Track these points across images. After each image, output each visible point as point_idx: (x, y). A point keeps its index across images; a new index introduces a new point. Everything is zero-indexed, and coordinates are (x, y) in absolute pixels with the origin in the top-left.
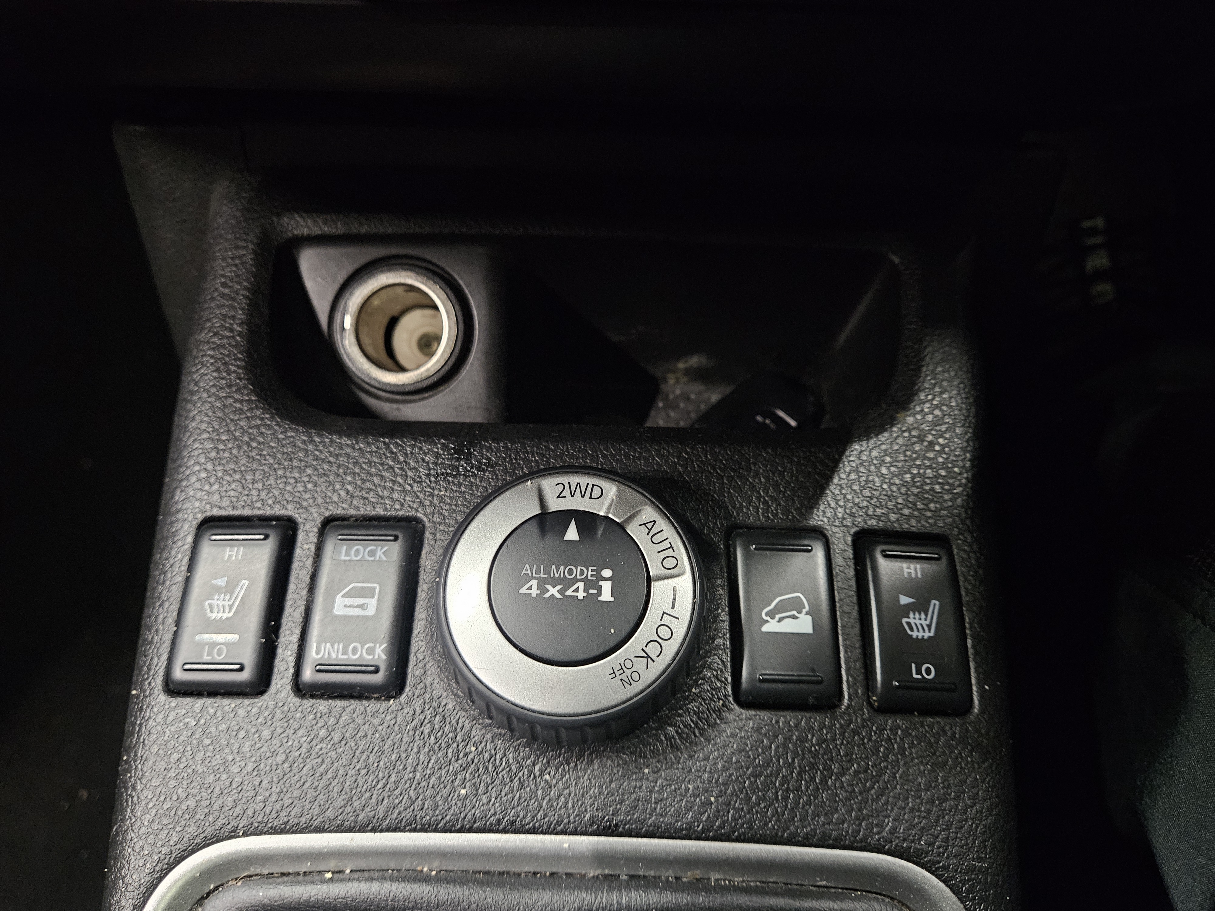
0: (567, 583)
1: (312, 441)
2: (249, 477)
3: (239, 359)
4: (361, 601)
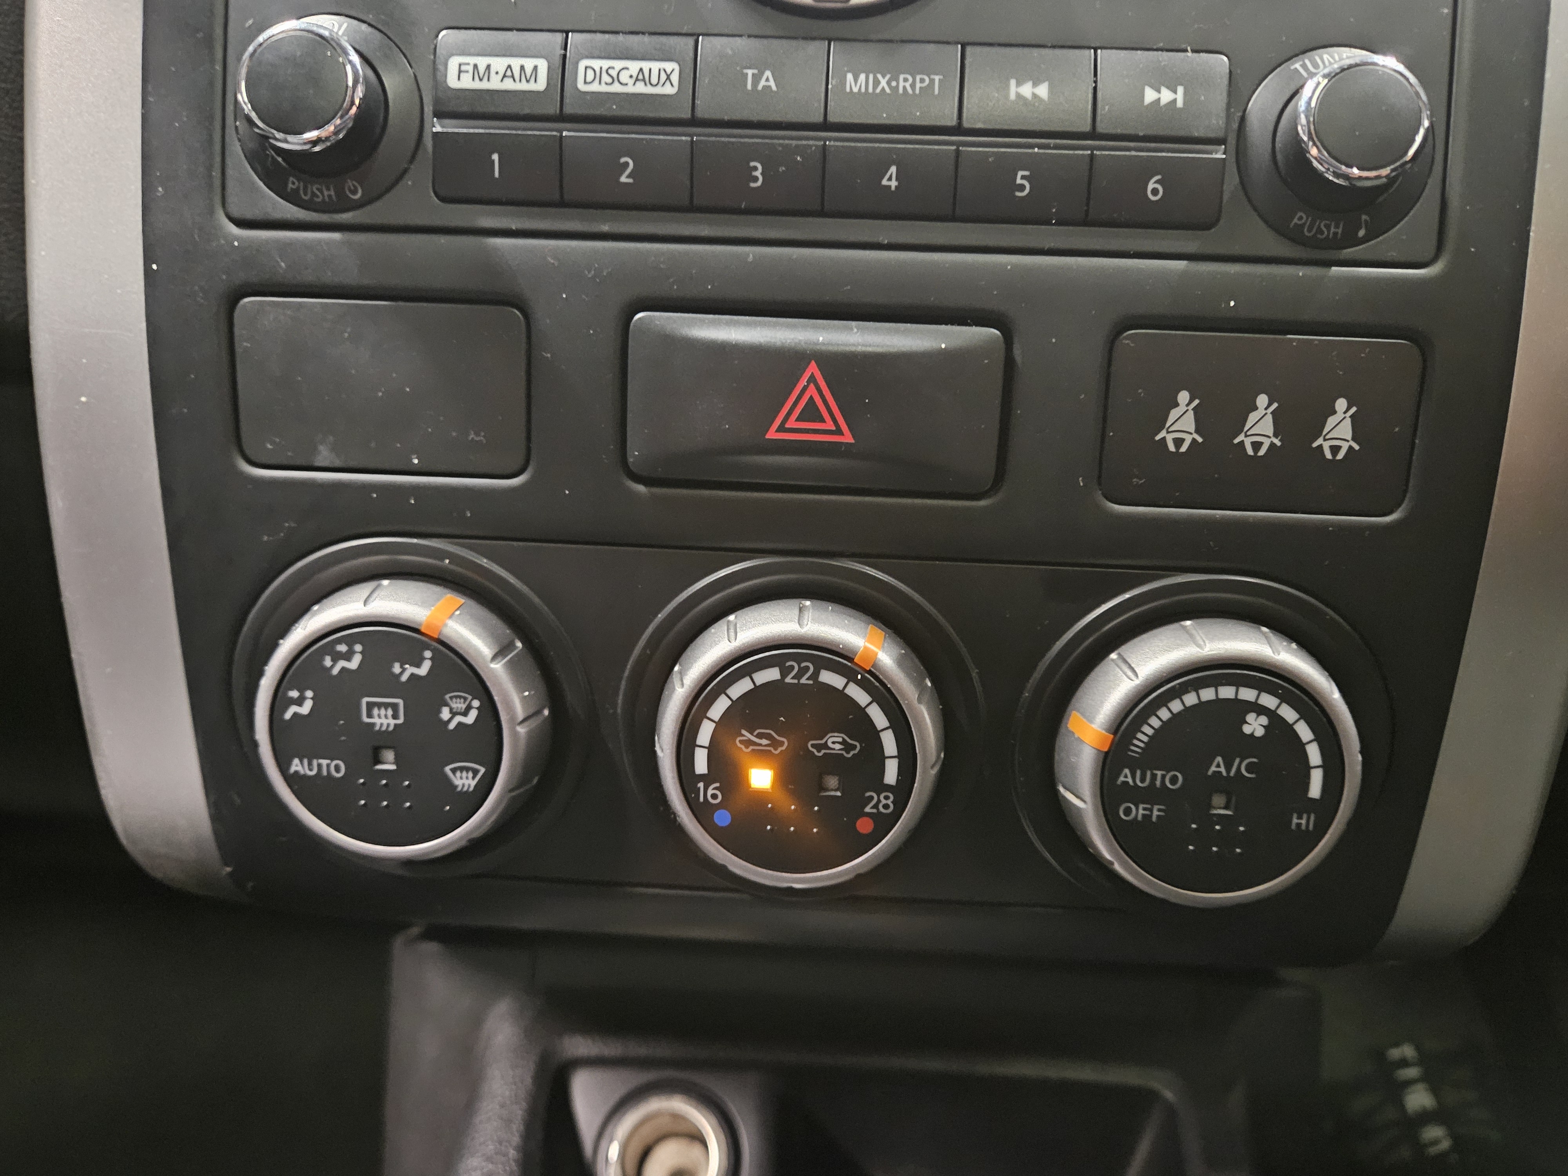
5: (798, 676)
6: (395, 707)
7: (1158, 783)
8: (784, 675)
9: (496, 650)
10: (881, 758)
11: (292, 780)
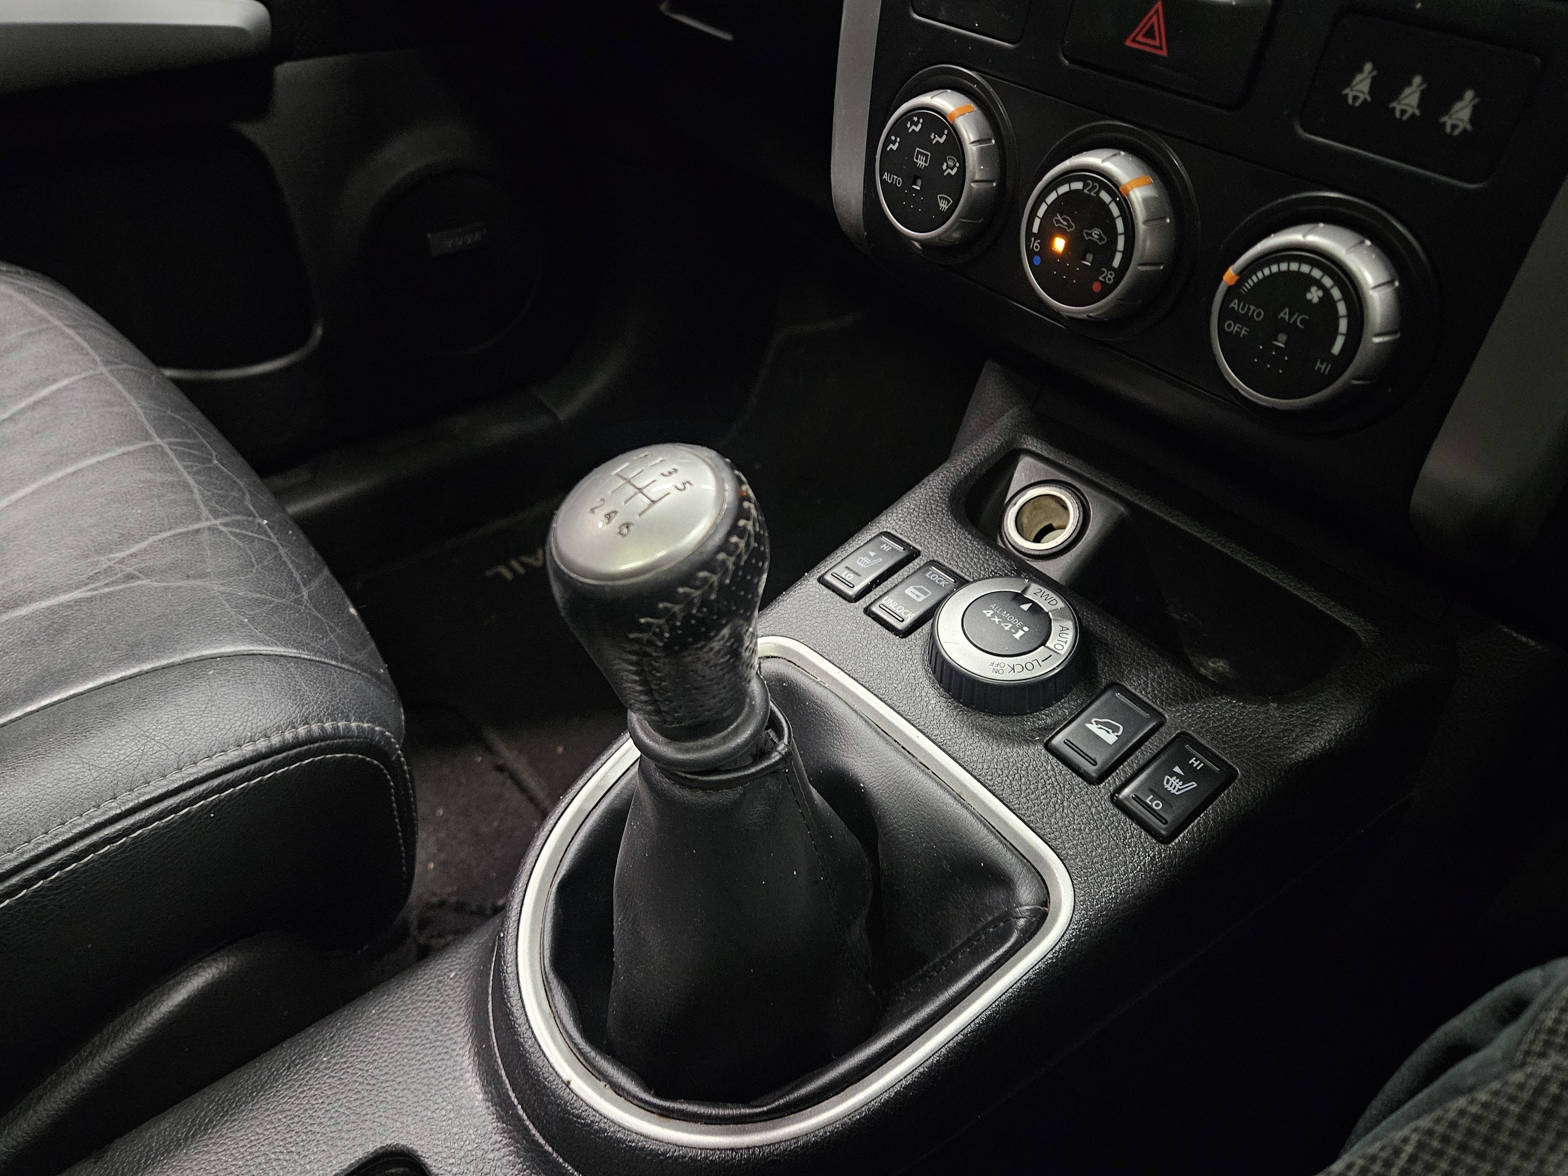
0: (1005, 620)
1: (956, 529)
2: (917, 527)
3: (955, 481)
4: (919, 593)
5: (1090, 190)
6: (927, 156)
7: (1250, 314)
8: (1084, 187)
9: (977, 139)
10: (1114, 251)
11: (883, 182)
